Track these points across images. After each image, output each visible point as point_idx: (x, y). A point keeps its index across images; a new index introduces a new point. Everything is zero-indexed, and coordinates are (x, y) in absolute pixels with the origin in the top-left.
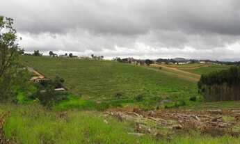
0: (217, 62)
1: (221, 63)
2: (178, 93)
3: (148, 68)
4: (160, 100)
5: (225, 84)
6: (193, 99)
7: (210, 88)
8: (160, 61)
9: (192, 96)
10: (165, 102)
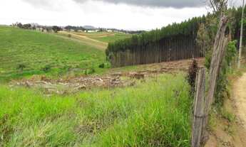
0: (122, 31)
1: (125, 32)
2: (88, 61)
3: (56, 36)
4: (70, 69)
5: (128, 51)
6: (102, 66)
7: (116, 56)
8: (68, 28)
9: (101, 64)
10: (75, 71)
